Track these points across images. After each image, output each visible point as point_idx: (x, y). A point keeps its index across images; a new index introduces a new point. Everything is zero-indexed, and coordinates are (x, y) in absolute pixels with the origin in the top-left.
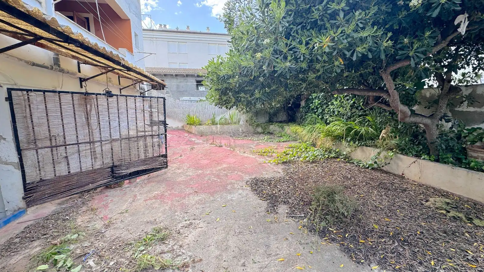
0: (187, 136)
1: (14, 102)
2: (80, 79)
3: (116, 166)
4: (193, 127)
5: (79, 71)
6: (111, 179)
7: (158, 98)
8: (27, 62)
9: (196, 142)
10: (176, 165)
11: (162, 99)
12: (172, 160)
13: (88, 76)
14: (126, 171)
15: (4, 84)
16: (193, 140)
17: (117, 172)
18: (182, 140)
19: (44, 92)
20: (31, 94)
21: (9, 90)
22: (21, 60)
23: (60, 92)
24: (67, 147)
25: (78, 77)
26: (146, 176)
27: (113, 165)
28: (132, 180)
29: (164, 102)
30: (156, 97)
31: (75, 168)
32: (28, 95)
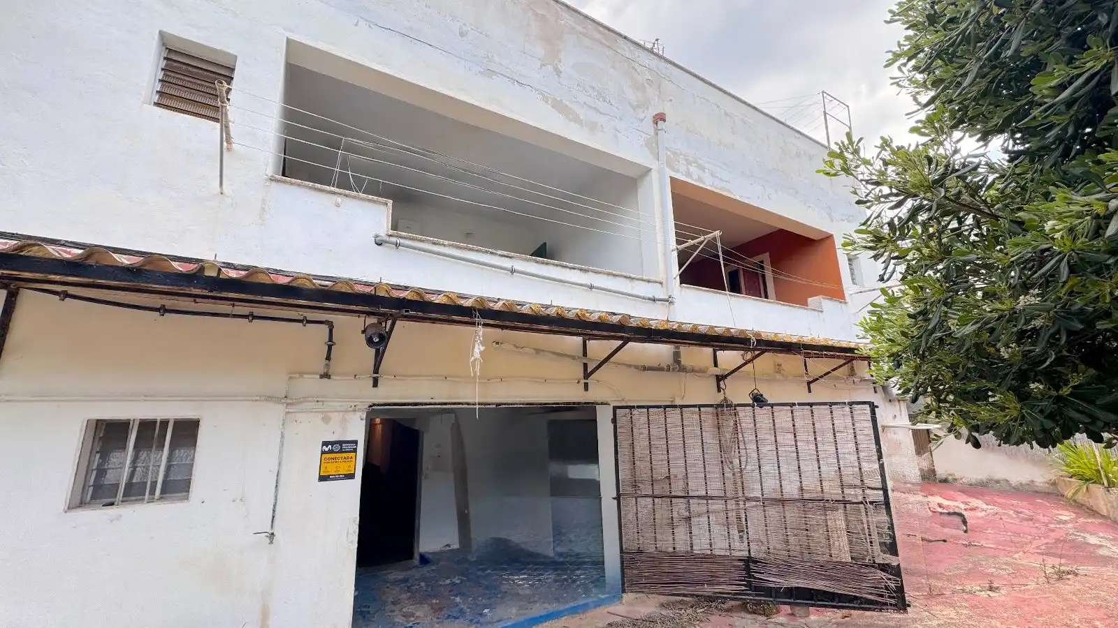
0: (1065, 522)
1: (618, 425)
2: (717, 377)
3: (756, 562)
4: (1098, 490)
5: (716, 365)
6: (743, 588)
7: (851, 404)
8: (636, 367)
9: (1102, 552)
10: (953, 615)
11: (867, 407)
12: (948, 593)
13: (727, 370)
14: (778, 580)
15: (611, 401)
16: (1093, 540)
17: (756, 575)
18: (1034, 531)
19: (648, 407)
20: (635, 412)
21: (615, 408)
22: (630, 366)
23: (682, 407)
24: (674, 500)
25: (712, 375)
26: (840, 613)
27: (750, 557)
28: (798, 610)
29: (873, 413)
30: (845, 403)
31: (701, 546)
32: (631, 414)
